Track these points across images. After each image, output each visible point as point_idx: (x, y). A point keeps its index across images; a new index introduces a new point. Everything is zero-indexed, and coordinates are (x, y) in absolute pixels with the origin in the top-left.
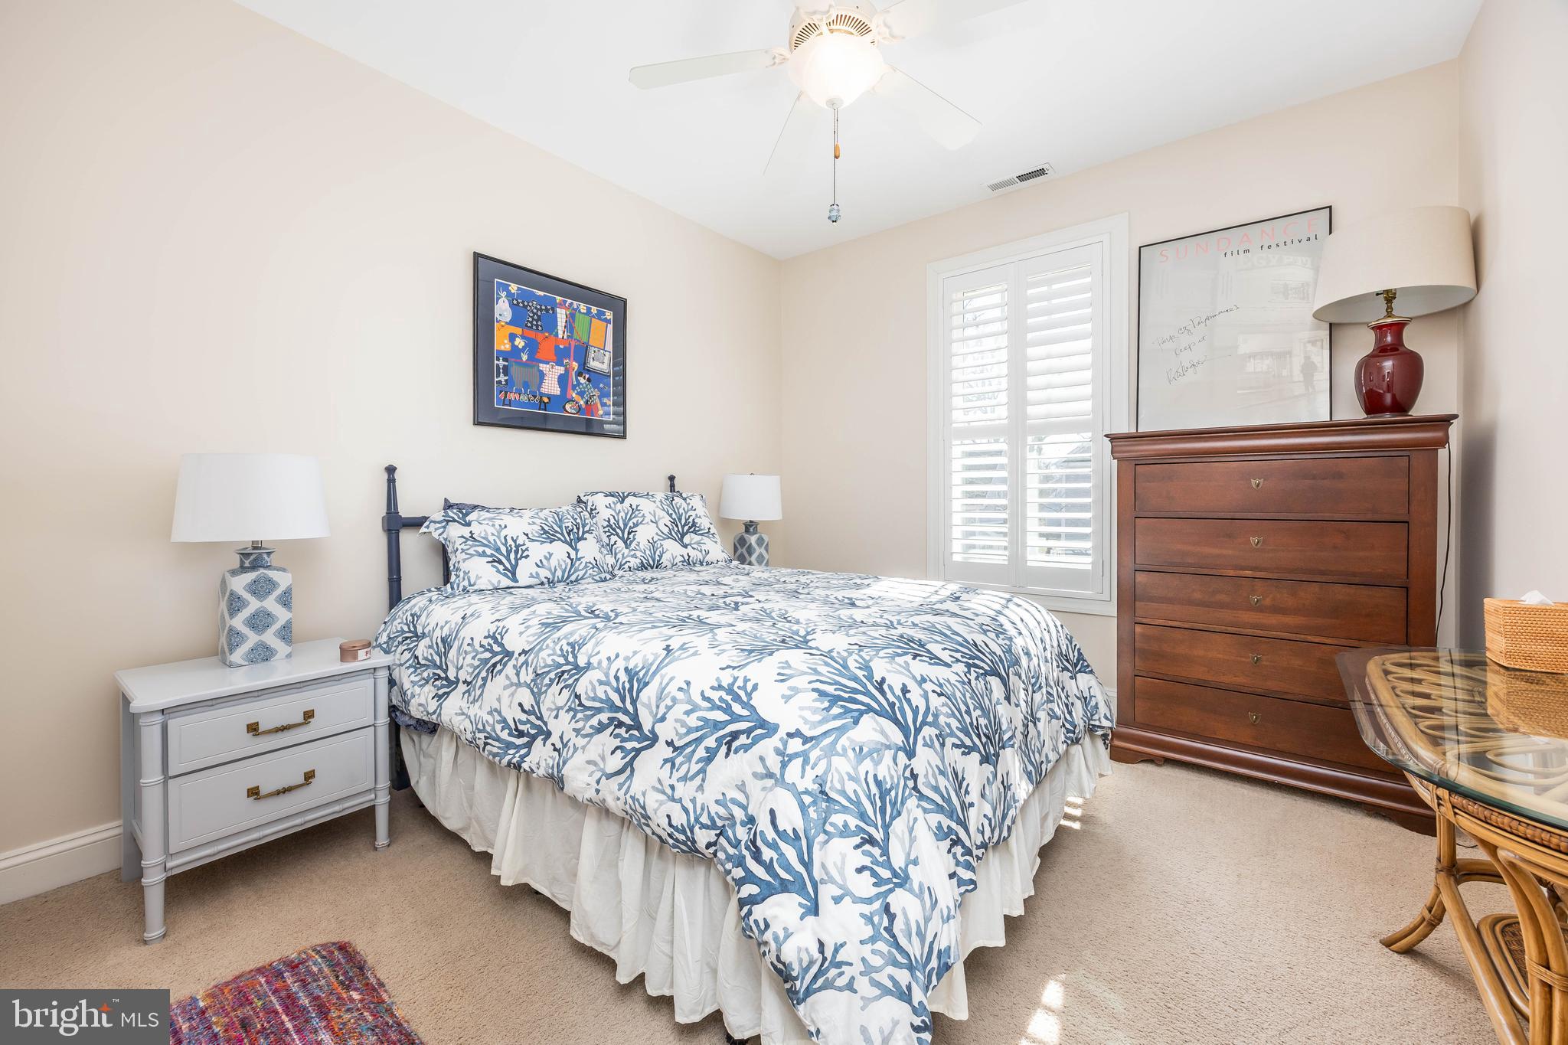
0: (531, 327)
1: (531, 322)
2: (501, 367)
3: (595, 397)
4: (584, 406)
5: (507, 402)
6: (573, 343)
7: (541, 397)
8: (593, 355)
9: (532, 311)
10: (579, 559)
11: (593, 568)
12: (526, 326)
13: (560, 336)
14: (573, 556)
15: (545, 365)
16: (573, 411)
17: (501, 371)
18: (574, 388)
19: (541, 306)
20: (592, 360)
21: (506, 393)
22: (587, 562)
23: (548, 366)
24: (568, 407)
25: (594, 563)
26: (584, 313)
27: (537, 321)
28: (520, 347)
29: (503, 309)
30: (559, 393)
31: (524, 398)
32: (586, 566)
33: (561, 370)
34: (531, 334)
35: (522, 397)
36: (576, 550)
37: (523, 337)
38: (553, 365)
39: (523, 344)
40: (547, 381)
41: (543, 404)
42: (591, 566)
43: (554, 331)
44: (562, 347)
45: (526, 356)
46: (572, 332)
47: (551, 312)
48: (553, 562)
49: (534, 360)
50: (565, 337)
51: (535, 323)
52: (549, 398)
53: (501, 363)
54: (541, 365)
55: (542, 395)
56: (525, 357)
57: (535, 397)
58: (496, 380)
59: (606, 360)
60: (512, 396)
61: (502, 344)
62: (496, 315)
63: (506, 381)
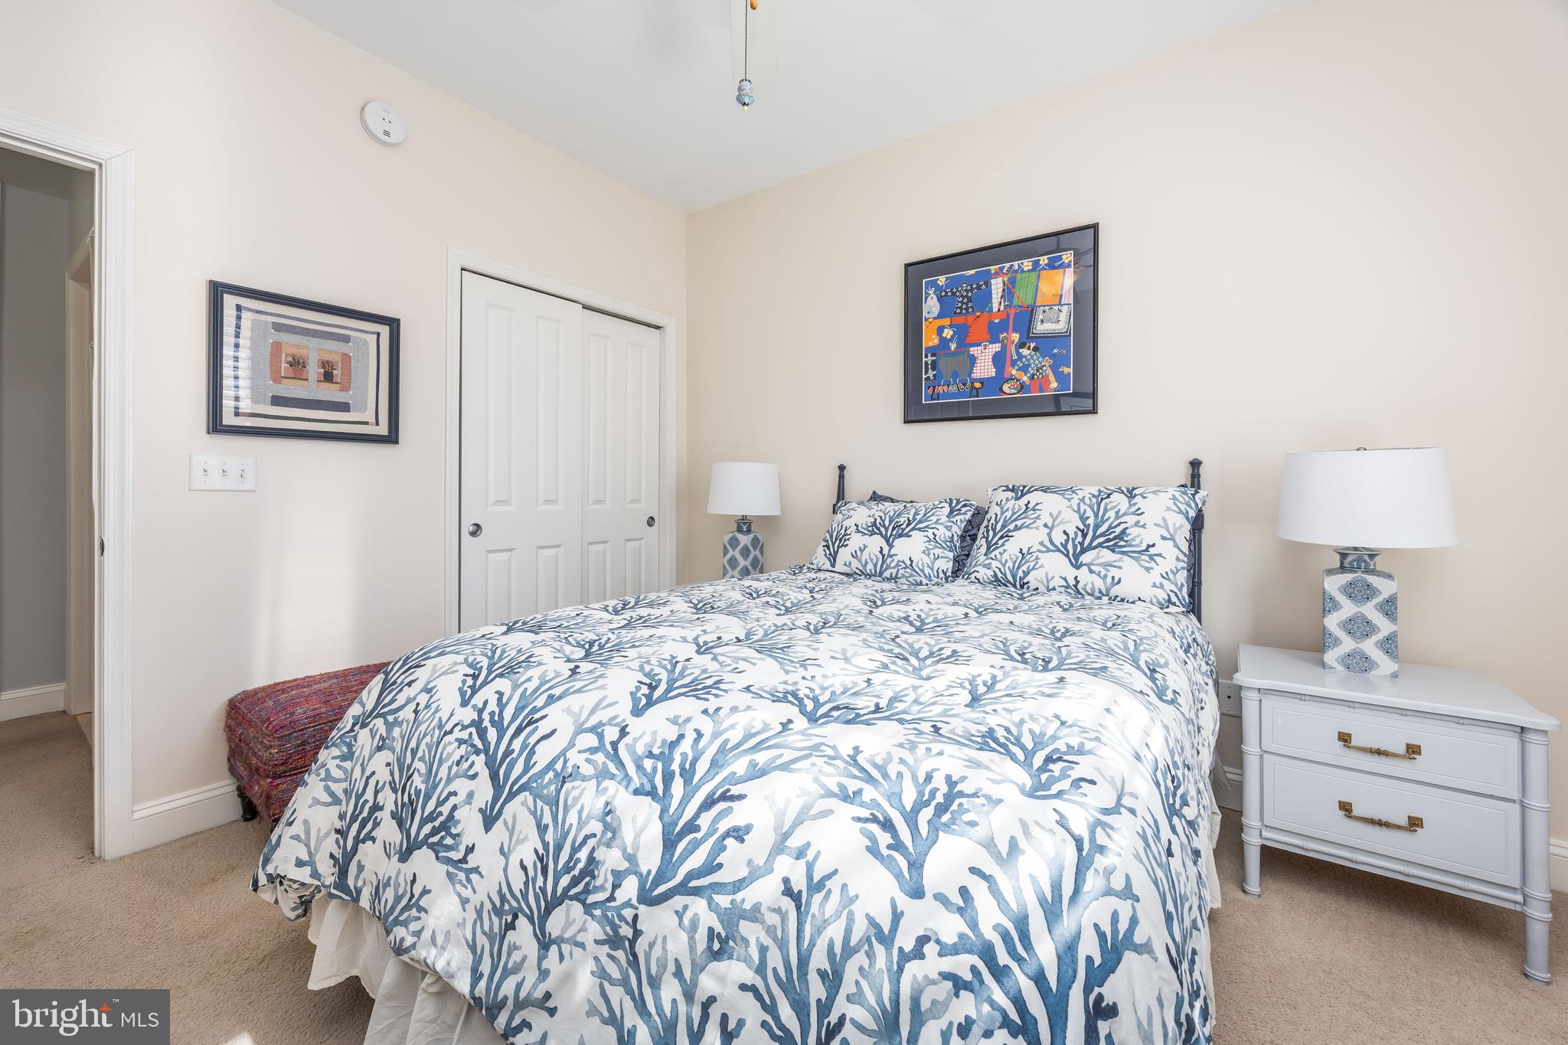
0: (961, 313)
1: (961, 308)
2: (929, 363)
3: (1045, 368)
4: (1028, 383)
5: (935, 397)
6: (1012, 312)
7: (972, 383)
8: (1041, 317)
9: (962, 296)
10: (891, 556)
11: (905, 568)
12: (955, 313)
13: (995, 310)
14: (885, 552)
15: (976, 348)
16: (1013, 391)
17: (930, 367)
18: (1013, 363)
19: (971, 286)
20: (1039, 323)
21: (934, 387)
22: (899, 561)
23: (979, 348)
24: (1006, 388)
25: (908, 563)
26: (1029, 271)
27: (967, 304)
28: (949, 337)
29: (931, 306)
30: (994, 374)
31: (953, 389)
32: (897, 565)
33: (996, 347)
34: (960, 320)
35: (950, 388)
36: (891, 546)
37: (951, 326)
38: (985, 345)
39: (951, 333)
40: (979, 365)
41: (975, 391)
42: (904, 566)
43: (987, 306)
44: (997, 321)
45: (955, 345)
46: (1011, 300)
47: (984, 287)
48: (865, 556)
49: (964, 346)
50: (1002, 308)
51: (964, 306)
52: (982, 383)
53: (930, 359)
54: (971, 349)
55: (973, 381)
56: (953, 346)
57: (965, 385)
58: (924, 376)
59: (1063, 317)
60: (940, 389)
61: (930, 340)
62: (925, 314)
63: (934, 376)
